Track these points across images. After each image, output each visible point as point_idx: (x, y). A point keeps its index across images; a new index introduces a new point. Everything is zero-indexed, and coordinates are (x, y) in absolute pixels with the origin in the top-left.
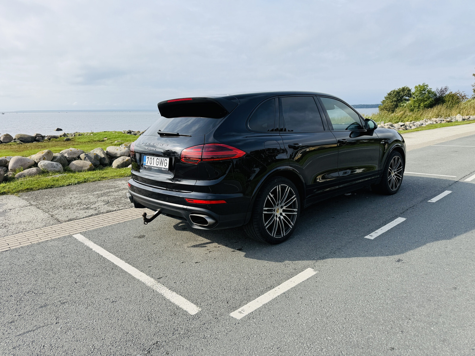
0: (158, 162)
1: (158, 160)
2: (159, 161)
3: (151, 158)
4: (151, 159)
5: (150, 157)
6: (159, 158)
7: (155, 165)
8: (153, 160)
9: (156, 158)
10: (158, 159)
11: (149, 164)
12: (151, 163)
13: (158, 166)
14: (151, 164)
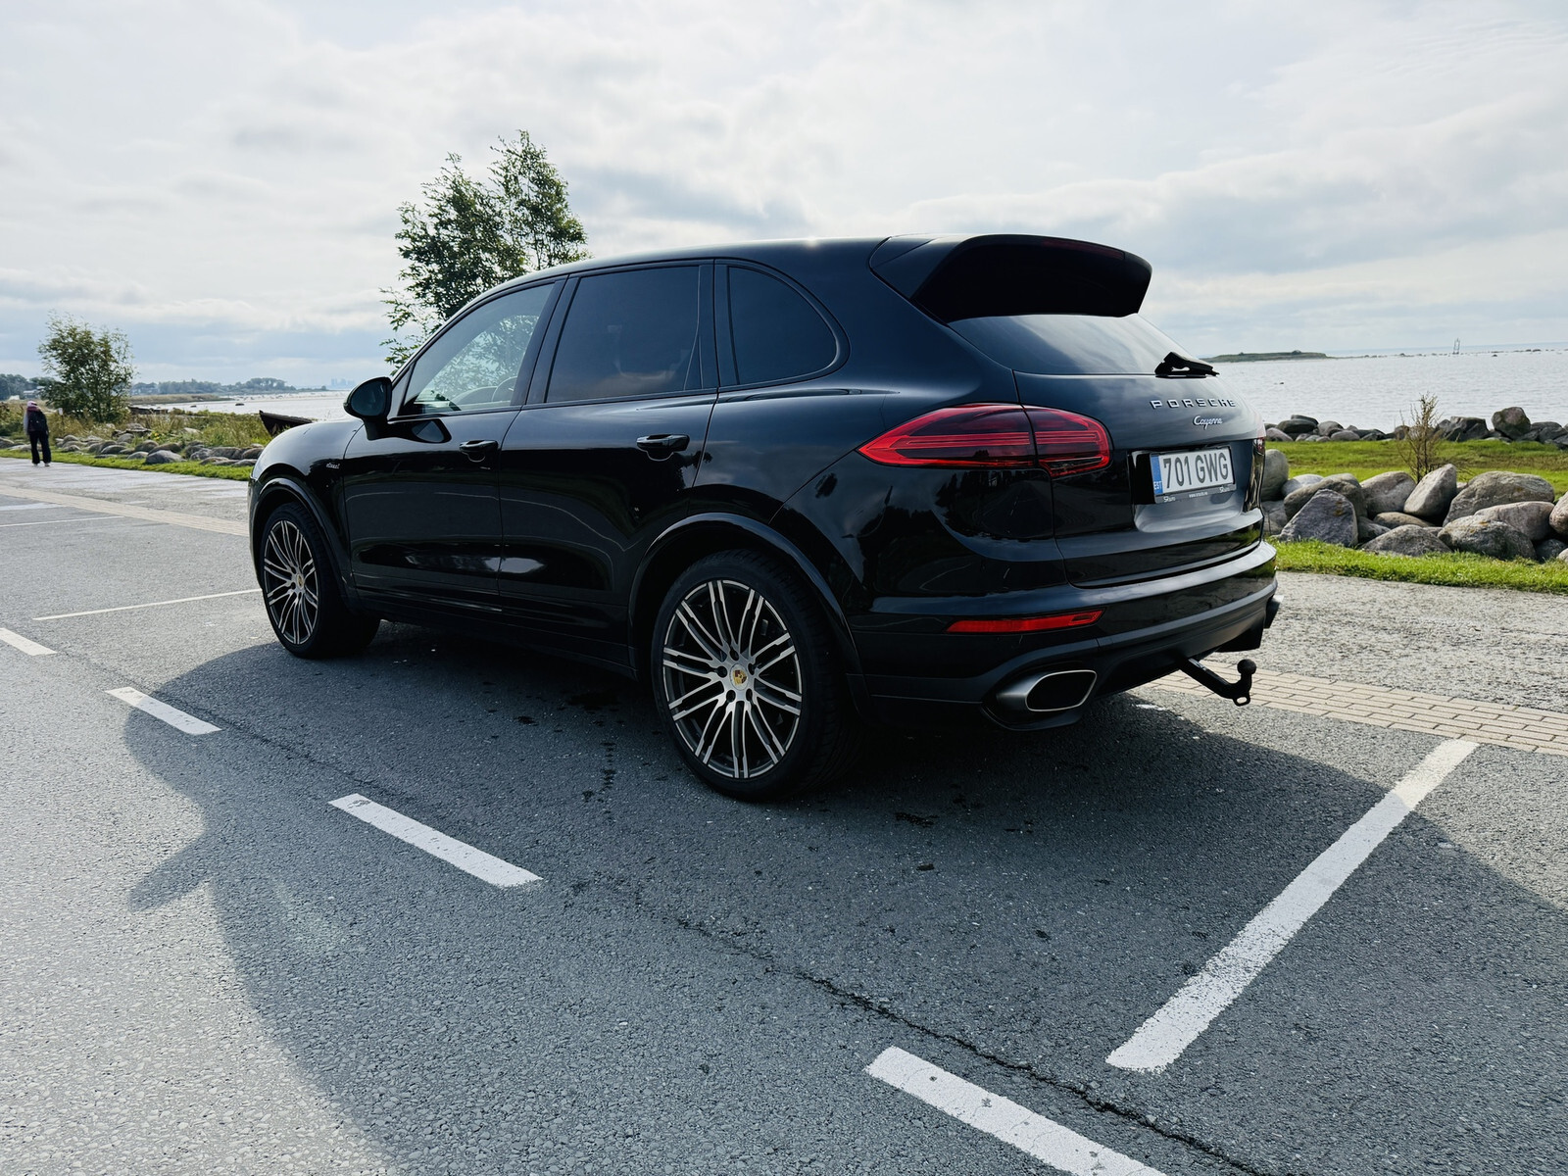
0: (1202, 469)
1: (1199, 461)
2: (1204, 465)
3: (1178, 460)
4: (1178, 464)
5: (1173, 457)
6: (1201, 454)
7: (1197, 484)
8: (1185, 468)
9: (1192, 456)
10: (1199, 458)
11: (1175, 487)
12: (1180, 480)
13: (1207, 483)
14: (1181, 484)
